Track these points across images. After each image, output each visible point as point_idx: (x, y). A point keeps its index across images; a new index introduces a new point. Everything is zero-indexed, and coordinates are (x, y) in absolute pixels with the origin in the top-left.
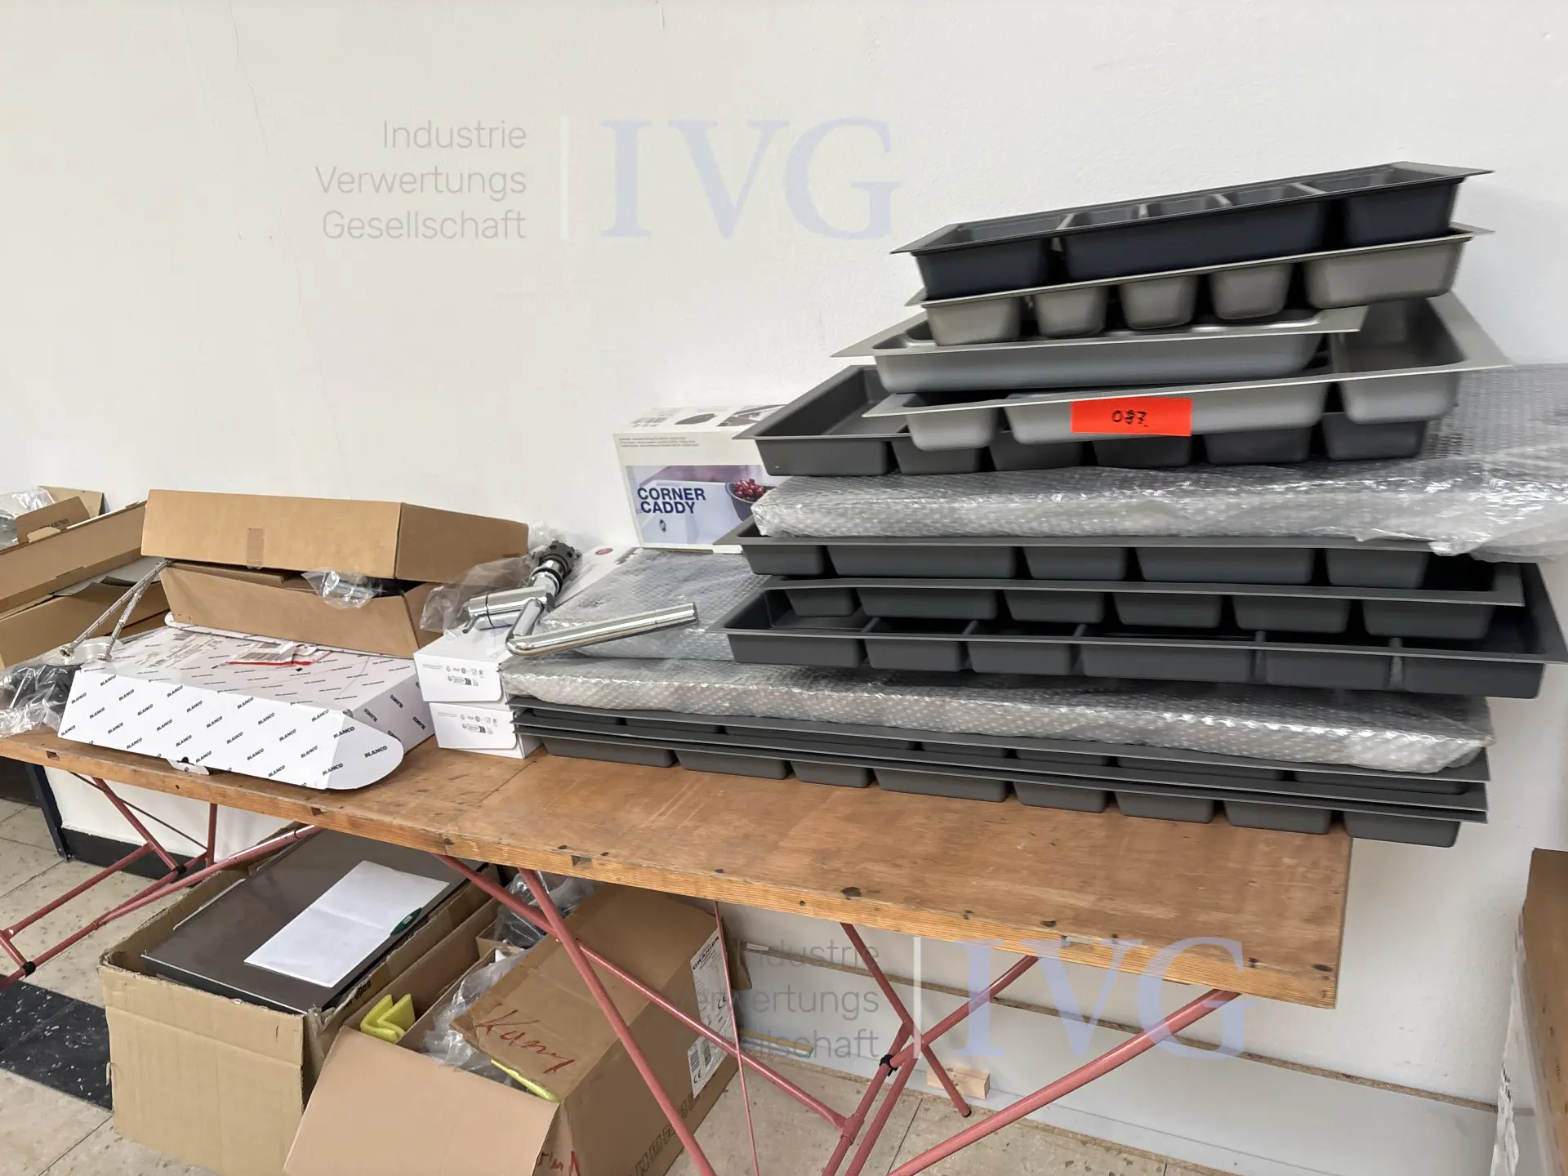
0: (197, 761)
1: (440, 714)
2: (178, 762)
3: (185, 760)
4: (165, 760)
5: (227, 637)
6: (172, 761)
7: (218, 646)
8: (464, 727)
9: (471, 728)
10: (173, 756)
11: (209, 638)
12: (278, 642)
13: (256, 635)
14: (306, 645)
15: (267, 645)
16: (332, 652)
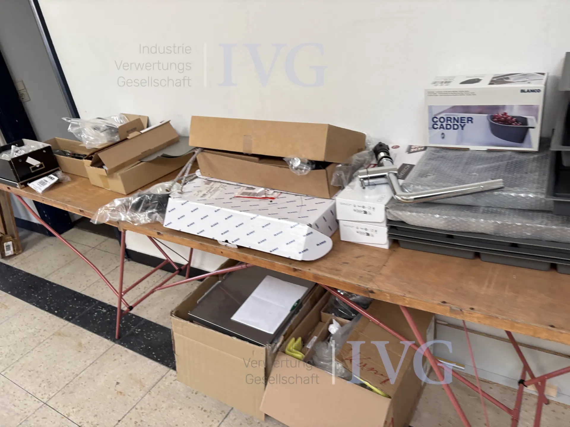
0: (233, 242)
1: (344, 225)
2: (223, 242)
3: (227, 241)
4: (216, 240)
5: (228, 184)
6: (220, 241)
7: (226, 188)
8: (358, 232)
9: (361, 233)
10: (221, 239)
11: (219, 184)
12: (254, 187)
13: (242, 183)
14: (268, 189)
15: (248, 188)
16: (281, 193)
